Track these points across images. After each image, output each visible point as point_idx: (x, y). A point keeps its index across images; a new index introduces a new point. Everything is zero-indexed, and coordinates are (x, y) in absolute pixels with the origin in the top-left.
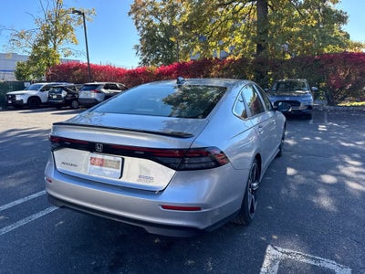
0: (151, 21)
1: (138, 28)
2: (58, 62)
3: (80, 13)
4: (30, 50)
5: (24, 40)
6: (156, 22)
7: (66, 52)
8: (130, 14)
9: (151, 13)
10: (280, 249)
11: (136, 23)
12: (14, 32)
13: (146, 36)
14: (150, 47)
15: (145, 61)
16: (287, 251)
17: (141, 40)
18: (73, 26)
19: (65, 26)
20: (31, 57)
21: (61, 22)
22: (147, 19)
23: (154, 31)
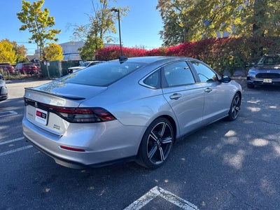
0: (173, 11)
1: (163, 18)
2: (102, 46)
3: (116, 11)
4: (86, 39)
5: (82, 33)
6: (177, 12)
7: (108, 39)
8: (157, 8)
9: (173, 5)
10: (162, 190)
11: (162, 14)
12: (76, 28)
13: (169, 24)
14: (172, 32)
15: (166, 43)
16: (166, 192)
17: (164, 27)
18: (113, 20)
19: (108, 20)
20: (86, 44)
21: (106, 18)
22: (170, 10)
23: (175, 19)
